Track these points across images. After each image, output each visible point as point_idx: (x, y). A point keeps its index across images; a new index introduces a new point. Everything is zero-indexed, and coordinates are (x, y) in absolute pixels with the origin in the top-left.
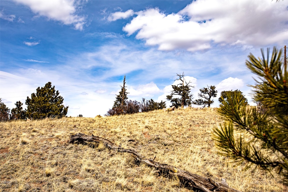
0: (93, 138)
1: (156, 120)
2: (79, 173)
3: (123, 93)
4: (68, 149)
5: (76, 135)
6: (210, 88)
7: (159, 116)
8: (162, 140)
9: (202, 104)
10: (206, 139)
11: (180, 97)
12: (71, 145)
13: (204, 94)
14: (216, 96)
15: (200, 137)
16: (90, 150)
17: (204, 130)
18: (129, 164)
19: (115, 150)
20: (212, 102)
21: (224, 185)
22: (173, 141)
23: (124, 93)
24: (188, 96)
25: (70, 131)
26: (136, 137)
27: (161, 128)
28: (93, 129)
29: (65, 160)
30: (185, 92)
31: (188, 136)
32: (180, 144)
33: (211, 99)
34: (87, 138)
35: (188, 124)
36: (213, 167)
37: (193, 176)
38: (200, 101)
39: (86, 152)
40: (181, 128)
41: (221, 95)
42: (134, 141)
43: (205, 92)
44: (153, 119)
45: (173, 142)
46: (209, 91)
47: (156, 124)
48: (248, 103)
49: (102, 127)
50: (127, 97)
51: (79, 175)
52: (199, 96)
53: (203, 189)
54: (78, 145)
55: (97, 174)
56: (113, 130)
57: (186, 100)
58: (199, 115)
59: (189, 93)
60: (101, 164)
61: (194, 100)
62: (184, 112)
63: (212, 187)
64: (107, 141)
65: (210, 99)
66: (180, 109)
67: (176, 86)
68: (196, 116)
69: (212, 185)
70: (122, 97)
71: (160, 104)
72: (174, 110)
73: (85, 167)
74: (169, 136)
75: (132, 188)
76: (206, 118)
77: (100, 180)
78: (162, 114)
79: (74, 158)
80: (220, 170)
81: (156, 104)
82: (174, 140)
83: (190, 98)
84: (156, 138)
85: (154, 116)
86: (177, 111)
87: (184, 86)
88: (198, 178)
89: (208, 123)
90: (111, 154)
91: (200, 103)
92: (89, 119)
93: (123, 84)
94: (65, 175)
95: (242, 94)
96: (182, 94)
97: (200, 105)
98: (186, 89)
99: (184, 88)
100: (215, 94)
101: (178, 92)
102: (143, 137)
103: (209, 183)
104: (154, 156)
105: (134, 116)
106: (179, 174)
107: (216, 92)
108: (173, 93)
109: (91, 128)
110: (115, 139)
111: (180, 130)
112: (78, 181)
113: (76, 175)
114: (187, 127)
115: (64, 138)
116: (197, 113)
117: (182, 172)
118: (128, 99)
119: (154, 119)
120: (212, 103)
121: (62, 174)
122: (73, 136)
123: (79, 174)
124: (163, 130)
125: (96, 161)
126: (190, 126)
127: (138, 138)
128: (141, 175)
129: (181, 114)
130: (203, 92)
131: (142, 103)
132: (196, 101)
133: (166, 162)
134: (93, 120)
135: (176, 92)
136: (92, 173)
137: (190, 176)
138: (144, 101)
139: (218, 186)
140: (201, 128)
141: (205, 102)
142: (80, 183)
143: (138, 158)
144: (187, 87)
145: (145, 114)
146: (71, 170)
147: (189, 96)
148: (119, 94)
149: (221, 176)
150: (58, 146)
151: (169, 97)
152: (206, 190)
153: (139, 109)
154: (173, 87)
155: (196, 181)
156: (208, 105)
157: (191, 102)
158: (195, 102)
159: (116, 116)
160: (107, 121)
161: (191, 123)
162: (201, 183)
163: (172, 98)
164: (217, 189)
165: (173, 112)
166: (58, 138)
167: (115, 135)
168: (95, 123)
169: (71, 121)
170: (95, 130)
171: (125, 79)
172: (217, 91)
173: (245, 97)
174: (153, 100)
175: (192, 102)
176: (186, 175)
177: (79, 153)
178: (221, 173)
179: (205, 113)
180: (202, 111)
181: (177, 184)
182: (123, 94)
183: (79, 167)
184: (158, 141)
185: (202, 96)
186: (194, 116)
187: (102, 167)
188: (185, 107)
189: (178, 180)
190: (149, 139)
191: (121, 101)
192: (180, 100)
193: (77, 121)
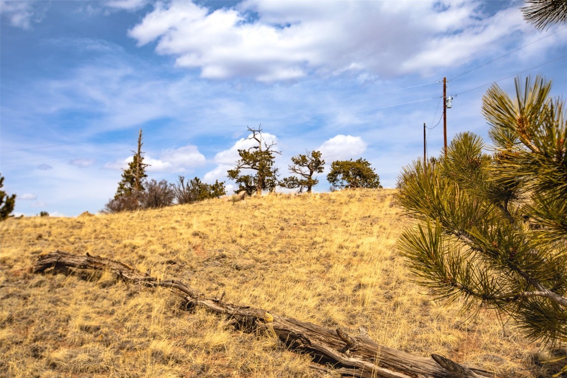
0: (88, 261)
1: (212, 220)
2: (64, 336)
3: (137, 166)
4: (34, 287)
5: (50, 256)
6: (310, 156)
7: (216, 211)
8: (230, 258)
9: (297, 186)
10: (315, 254)
11: (254, 173)
12: (39, 277)
13: (300, 167)
14: (323, 170)
15: (303, 250)
16: (82, 286)
17: (309, 236)
18: (171, 310)
19: (139, 282)
20: (315, 182)
21: (365, 341)
22: (253, 260)
23: (140, 165)
24: (269, 171)
25: (30, 247)
26: (178, 254)
27: (225, 235)
28: (82, 241)
29: (30, 309)
30: (264, 162)
31: (280, 249)
32: (267, 265)
33: (314, 177)
34: (76, 260)
35: (277, 226)
36: (336, 308)
37: (305, 327)
38: (293, 181)
39: (73, 290)
40: (264, 235)
41: (332, 169)
42: (175, 263)
43: (301, 163)
44: (205, 218)
45: (253, 262)
46: (310, 161)
47: (214, 228)
48: (380, 184)
49: (102, 235)
50: (145, 173)
51: (66, 340)
52: (291, 171)
53: (325, 350)
54: (55, 277)
55: (106, 335)
56: (126, 242)
57: (267, 178)
58: (295, 208)
59: (272, 165)
60: (112, 313)
61: (280, 178)
62: (264, 203)
63: (342, 345)
64: (119, 265)
65: (312, 177)
66: (255, 197)
67: (247, 151)
68: (289, 209)
69: (342, 342)
70: (136, 175)
71: (213, 188)
72: (244, 199)
73: (77, 322)
74: (244, 250)
75: (186, 359)
76: (308, 213)
77: (114, 348)
78: (222, 207)
79: (50, 305)
80: (349, 313)
81: (204, 188)
82: (254, 258)
83: (273, 174)
84: (217, 255)
85: (206, 212)
86: (250, 201)
87: (262, 152)
88: (313, 330)
89: (313, 222)
90: (129, 292)
91: (293, 184)
92: (67, 220)
93: (138, 148)
94: (35, 341)
95: (370, 166)
96: (258, 167)
97: (292, 188)
98: (265, 157)
99: (261, 155)
100: (321, 166)
101: (251, 162)
102: (191, 255)
103: (336, 339)
104: (221, 292)
105: (166, 213)
106: (276, 324)
107: (322, 163)
108: (240, 165)
109: (77, 240)
110: (134, 259)
111: (262, 237)
112: (66, 353)
113: (60, 340)
114: (275, 232)
115: (19, 263)
116: (289, 204)
117: (281, 320)
118: (147, 178)
119: (208, 218)
120: (315, 184)
121: (28, 340)
122: (42, 257)
123: (65, 338)
124: (229, 238)
125: (98, 307)
126: (282, 229)
127: (181, 257)
128: (199, 332)
129: (260, 207)
130: (297, 163)
131: (179, 186)
132: (284, 182)
133: (246, 301)
134: (78, 222)
135: (246, 164)
136: (94, 333)
137: (297, 327)
138: (182, 181)
139: (354, 342)
140: (302, 233)
141: (301, 183)
142: (71, 357)
143: (189, 298)
144: (267, 152)
145: (186, 207)
146: (46, 329)
147: (271, 170)
148: (128, 167)
149: (351, 324)
150: (7, 281)
151: (232, 173)
152: (331, 351)
153: (174, 197)
154: (240, 154)
155: (310, 335)
156: (307, 189)
157: (275, 183)
158: (282, 183)
159: (127, 213)
160: (110, 224)
161: (283, 224)
162: (320, 340)
163: (239, 174)
164: (352, 349)
165: (243, 202)
166: (4, 262)
167: (132, 251)
168: (84, 230)
169: (29, 226)
170: (88, 244)
171: (140, 136)
172: (323, 161)
173: (375, 172)
174: (199, 179)
175: (278, 183)
176: (290, 325)
177: (60, 294)
178: (352, 318)
179: (305, 203)
180: (299, 200)
181: (274, 343)
182: (138, 168)
183: (64, 324)
184: (223, 262)
185: (297, 171)
186: (285, 211)
187: (115, 320)
188: (265, 193)
189: (275, 336)
190: (205, 258)
191: (132, 182)
192: (255, 179)
193: (41, 225)
